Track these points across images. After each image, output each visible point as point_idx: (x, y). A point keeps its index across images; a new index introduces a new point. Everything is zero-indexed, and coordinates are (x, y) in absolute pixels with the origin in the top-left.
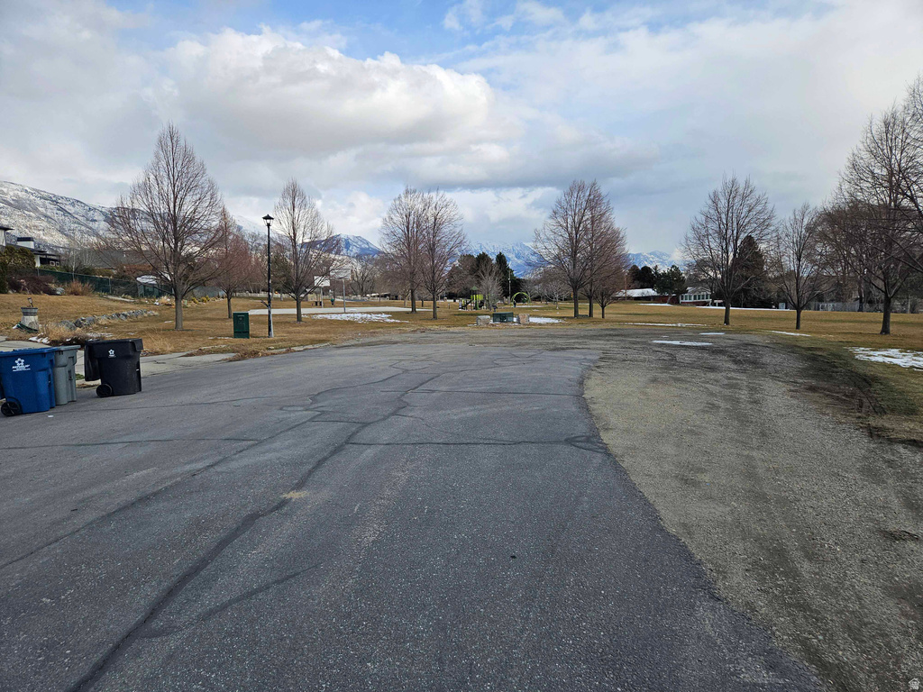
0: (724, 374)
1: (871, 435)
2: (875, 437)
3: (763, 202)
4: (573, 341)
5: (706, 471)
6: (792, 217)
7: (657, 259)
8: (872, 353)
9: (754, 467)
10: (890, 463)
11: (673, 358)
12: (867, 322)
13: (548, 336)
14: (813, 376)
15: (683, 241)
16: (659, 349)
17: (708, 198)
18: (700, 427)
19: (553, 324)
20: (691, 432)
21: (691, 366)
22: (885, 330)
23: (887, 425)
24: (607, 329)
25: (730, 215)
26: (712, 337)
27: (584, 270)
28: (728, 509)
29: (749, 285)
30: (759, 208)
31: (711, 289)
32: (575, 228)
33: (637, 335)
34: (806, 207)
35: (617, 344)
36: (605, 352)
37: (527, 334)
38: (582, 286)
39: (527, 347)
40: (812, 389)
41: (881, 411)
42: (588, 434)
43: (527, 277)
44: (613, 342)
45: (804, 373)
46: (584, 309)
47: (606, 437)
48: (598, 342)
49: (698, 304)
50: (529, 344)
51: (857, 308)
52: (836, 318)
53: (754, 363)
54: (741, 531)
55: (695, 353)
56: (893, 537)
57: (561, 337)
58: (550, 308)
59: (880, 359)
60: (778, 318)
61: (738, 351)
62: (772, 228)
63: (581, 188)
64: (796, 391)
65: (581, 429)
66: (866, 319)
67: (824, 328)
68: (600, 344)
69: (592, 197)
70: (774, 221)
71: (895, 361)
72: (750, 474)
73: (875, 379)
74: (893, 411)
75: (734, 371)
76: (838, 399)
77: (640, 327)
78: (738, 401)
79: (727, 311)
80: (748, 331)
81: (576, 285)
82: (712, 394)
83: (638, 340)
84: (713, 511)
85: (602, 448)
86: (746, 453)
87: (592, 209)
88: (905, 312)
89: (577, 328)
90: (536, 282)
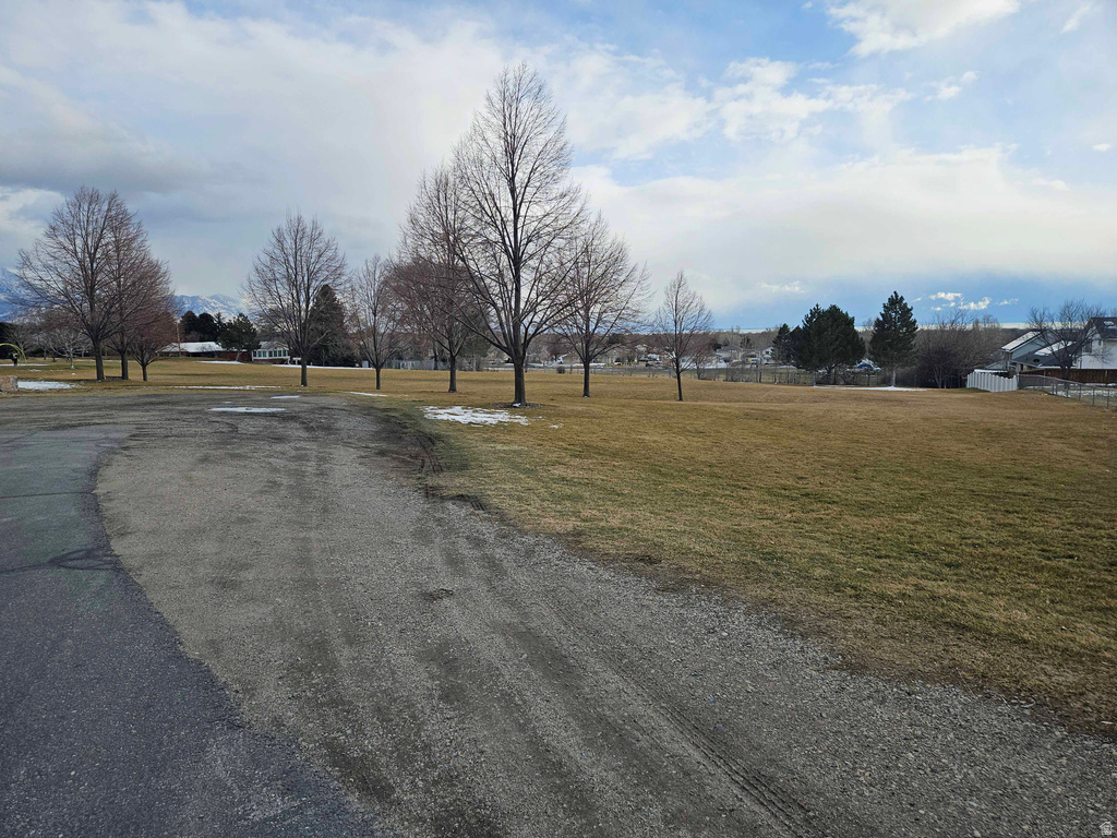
0: (292, 444)
1: (427, 496)
2: (430, 497)
3: (334, 247)
4: (92, 413)
5: (251, 566)
6: (365, 268)
7: (221, 305)
8: (439, 411)
9: (309, 551)
10: (439, 521)
11: (234, 429)
12: (440, 380)
13: (49, 408)
14: (384, 439)
15: (246, 284)
16: (219, 419)
17: (271, 236)
18: (255, 512)
19: (60, 391)
20: (241, 520)
21: (255, 437)
22: (453, 389)
23: (441, 483)
24: (148, 396)
25: (299, 258)
26: (285, 401)
27: (108, 313)
28: (271, 607)
29: (325, 340)
30: (329, 253)
31: (288, 343)
32: (89, 254)
33: (190, 402)
34: (377, 259)
35: (160, 416)
36: (140, 426)
37: (13, 406)
38: (107, 336)
39: (9, 426)
40: (382, 453)
41: (438, 469)
42: (89, 547)
43: (16, 321)
44: (154, 413)
45: (376, 436)
46: (112, 367)
47: (118, 547)
48: (132, 413)
49: (274, 362)
50: (13, 421)
51: (433, 367)
52: (414, 377)
53: (328, 429)
54: (281, 632)
55: (263, 422)
56: (431, 597)
57: (72, 409)
58: (59, 367)
59: (445, 417)
60: (361, 378)
61: (312, 416)
62: (345, 278)
63: (94, 198)
64: (366, 457)
65: (80, 539)
66: (439, 377)
67: (403, 388)
68: (135, 416)
69: (113, 213)
70: (347, 271)
71: (457, 418)
72: (304, 561)
73: (439, 438)
74: (448, 468)
75: (304, 440)
76: (403, 461)
77: (195, 392)
78: (302, 474)
79: (304, 370)
80: (324, 393)
81: (96, 333)
82: (275, 470)
83: (191, 408)
84: (252, 614)
85: (110, 562)
86: (302, 535)
87: (115, 229)
88: (472, 370)
89: (100, 394)
90: (34, 329)
